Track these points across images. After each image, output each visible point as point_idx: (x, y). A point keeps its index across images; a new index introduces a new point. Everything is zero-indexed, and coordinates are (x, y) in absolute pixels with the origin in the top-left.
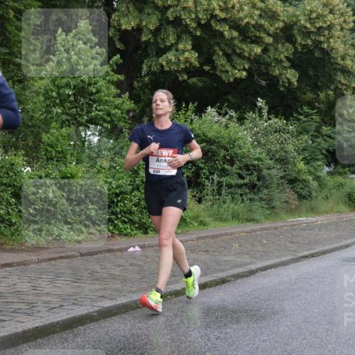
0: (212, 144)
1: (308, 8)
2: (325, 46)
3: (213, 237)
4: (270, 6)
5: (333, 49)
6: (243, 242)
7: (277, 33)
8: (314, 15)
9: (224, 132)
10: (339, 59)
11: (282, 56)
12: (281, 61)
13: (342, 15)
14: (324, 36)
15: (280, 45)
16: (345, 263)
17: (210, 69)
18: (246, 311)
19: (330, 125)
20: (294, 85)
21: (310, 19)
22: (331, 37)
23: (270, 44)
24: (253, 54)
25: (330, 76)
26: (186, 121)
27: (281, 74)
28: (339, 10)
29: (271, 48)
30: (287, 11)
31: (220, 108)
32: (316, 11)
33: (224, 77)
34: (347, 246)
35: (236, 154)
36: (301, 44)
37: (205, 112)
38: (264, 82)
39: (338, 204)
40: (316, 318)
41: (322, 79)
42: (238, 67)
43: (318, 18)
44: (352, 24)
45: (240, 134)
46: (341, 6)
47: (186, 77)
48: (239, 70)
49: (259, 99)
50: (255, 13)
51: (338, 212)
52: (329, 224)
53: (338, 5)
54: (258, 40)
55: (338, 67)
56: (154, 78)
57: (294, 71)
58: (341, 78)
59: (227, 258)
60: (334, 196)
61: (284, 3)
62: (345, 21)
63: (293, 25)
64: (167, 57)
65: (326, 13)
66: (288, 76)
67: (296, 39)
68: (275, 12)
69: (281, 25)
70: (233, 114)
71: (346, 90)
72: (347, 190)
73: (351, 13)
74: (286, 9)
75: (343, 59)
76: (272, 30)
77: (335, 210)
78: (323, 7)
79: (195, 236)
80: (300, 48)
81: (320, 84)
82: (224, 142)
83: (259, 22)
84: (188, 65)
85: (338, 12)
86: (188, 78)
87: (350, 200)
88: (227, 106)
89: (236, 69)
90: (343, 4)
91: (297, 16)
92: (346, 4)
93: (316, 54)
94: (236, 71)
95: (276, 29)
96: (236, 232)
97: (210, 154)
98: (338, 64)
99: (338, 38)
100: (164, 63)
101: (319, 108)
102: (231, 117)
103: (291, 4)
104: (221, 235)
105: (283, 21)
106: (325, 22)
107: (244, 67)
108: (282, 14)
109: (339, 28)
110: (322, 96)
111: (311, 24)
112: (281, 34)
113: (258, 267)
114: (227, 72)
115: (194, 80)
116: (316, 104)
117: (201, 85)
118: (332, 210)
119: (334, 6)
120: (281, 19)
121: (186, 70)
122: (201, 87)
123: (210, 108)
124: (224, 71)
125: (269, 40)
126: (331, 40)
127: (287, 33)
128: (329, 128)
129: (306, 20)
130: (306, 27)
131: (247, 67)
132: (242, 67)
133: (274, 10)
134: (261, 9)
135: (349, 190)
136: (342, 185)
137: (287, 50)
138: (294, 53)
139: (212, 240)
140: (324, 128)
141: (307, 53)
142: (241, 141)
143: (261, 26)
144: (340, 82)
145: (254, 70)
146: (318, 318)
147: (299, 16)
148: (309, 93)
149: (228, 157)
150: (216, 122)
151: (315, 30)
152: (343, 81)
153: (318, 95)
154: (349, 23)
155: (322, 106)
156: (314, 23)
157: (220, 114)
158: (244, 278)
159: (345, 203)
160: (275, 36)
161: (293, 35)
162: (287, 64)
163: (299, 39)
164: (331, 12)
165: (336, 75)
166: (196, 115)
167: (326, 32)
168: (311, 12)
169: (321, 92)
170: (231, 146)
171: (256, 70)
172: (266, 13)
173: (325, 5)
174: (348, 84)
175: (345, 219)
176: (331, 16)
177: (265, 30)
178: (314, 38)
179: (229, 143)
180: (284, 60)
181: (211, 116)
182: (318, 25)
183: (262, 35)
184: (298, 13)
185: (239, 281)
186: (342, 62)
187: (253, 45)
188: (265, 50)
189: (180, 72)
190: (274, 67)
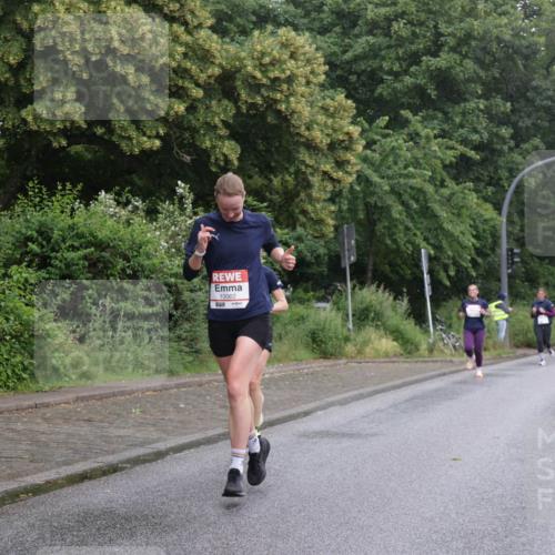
0: (103, 250)
1: (259, 48)
2: (283, 107)
3: (101, 398)
4: (201, 42)
5: (293, 112)
6: (148, 405)
7: (210, 84)
8: (267, 60)
9: (124, 232)
10: (303, 128)
11: (217, 119)
12: (216, 127)
13: (309, 61)
14: (281, 92)
15: (214, 103)
16: (302, 440)
17: (105, 133)
18: (146, 517)
19: (287, 227)
20: (233, 164)
21: (261, 64)
22: (291, 95)
23: (199, 100)
24: (172, 112)
25: (290, 152)
26: (62, 212)
27: (214, 147)
28: (305, 54)
29: (200, 106)
30: (227, 51)
31: (118, 194)
32: (270, 54)
33: (124, 145)
34: (306, 414)
35: (142, 266)
36: (246, 102)
37: (97, 200)
38: (188, 158)
39: (296, 348)
40: (253, 527)
41: (276, 157)
42: (148, 133)
43: (272, 63)
44: (323, 77)
45: (149, 235)
46: (307, 48)
47: (64, 143)
48: (149, 137)
49: (179, 182)
50: (177, 51)
51: (296, 360)
52: (282, 379)
53: (303, 47)
54: (181, 92)
55: (302, 140)
56: (12, 142)
57: (233, 143)
58: (304, 155)
59: (122, 432)
60: (290, 336)
61: (222, 38)
62: (312, 72)
63: (236, 72)
64: (35, 110)
65: (285, 57)
66: (225, 150)
67: (239, 95)
68: (208, 51)
69: (217, 71)
70: (139, 203)
71: (312, 174)
72: (309, 325)
73: (322, 60)
74: (225, 47)
75: (308, 129)
76: (203, 77)
77: (293, 357)
78: (281, 48)
79: (71, 396)
80: (244, 109)
81: (273, 164)
82: (124, 247)
83: (183, 65)
84: (68, 124)
85: (302, 57)
86: (69, 145)
87: (314, 340)
88: (129, 192)
89: (144, 134)
90: (310, 45)
91: (241, 60)
92: (314, 46)
93: (269, 119)
94: (145, 139)
95: (209, 77)
96: (137, 391)
97: (100, 265)
98: (301, 136)
99: (302, 96)
100: (30, 119)
101: (271, 201)
102: (136, 208)
103: (232, 40)
104: (114, 395)
105: (220, 66)
106: (283, 71)
107: (158, 133)
108: (218, 55)
109: (303, 81)
110: (276, 182)
111: (262, 72)
112: (216, 86)
113: (169, 446)
114: (130, 138)
115: (78, 148)
116: (267, 194)
117: (89, 157)
118: (287, 356)
119: (297, 48)
120: (217, 62)
121: (64, 132)
122: (90, 161)
123: (103, 193)
124: (124, 138)
125: (198, 93)
126: (292, 99)
127: (226, 84)
128: (286, 231)
129: (255, 66)
130: (254, 77)
131: (161, 132)
132: (154, 132)
133: (207, 47)
134: (186, 45)
135: (313, 327)
136: (302, 319)
137: (225, 110)
138: (235, 116)
139: (99, 403)
140: (278, 230)
141: (255, 115)
142: (150, 246)
143: (186, 71)
144: (303, 162)
145: (174, 137)
146: (258, 527)
147: (244, 59)
148: (256, 177)
149: (129, 271)
150: (112, 216)
151: (269, 83)
152: (308, 161)
153: (271, 181)
154: (319, 74)
155: (275, 197)
156: (266, 71)
157: (119, 203)
158: (147, 464)
159: (307, 346)
160: (207, 88)
161: (235, 88)
162: (223, 132)
163: (244, 96)
164: (293, 56)
165: (298, 152)
166: (80, 203)
167: (285, 87)
168: (263, 54)
169: (275, 177)
170: (135, 253)
171: (177, 138)
172: (194, 51)
173: (284, 45)
174: (316, 166)
175: (306, 371)
176: (293, 62)
177: (192, 77)
178: (266, 94)
179: (131, 249)
180: (220, 125)
181: (106, 206)
182: (272, 75)
183: (187, 84)
184: (243, 54)
185: (138, 468)
186: (307, 133)
187: (173, 100)
188: (191, 109)
189: (55, 135)
190: (204, 135)
